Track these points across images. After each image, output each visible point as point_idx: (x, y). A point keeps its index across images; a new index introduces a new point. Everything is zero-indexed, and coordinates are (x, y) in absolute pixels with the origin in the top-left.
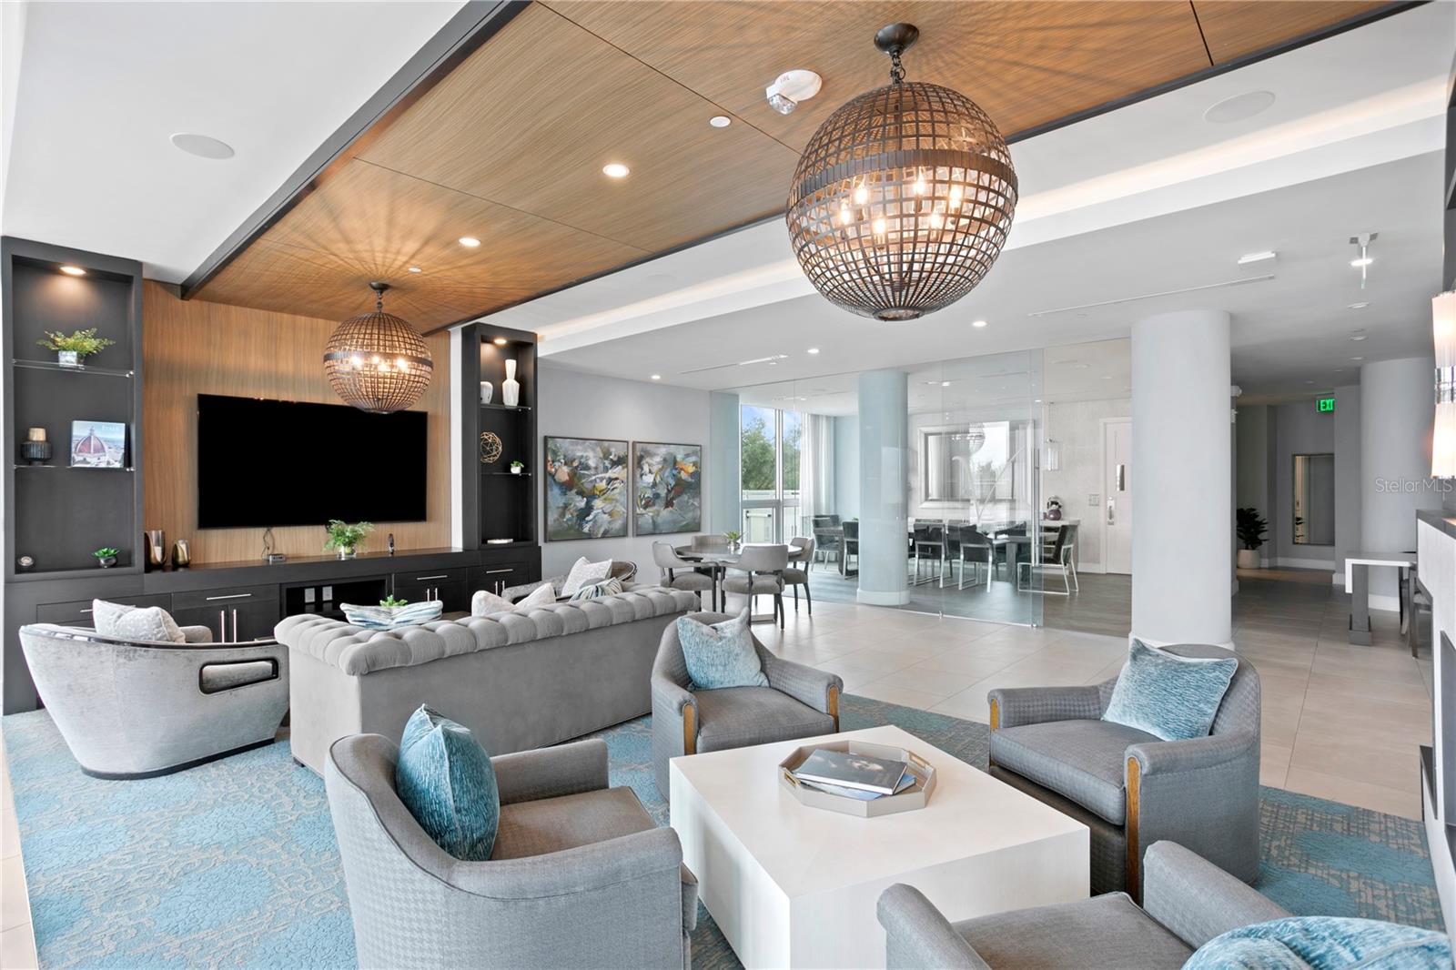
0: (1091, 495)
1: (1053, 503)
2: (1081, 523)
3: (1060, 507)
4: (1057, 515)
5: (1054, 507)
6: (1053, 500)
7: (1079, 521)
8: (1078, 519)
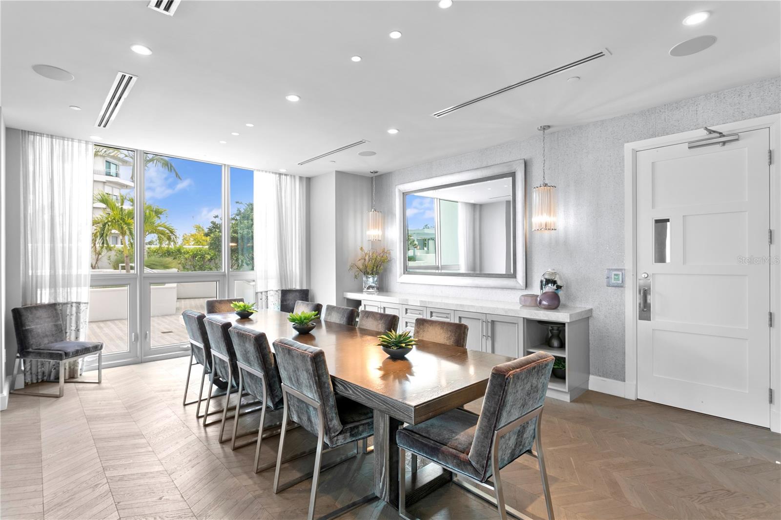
0: (610, 270)
1: (548, 281)
2: (594, 314)
3: (559, 287)
4: (554, 302)
5: (550, 288)
6: (547, 277)
7: (591, 310)
8: (589, 307)
